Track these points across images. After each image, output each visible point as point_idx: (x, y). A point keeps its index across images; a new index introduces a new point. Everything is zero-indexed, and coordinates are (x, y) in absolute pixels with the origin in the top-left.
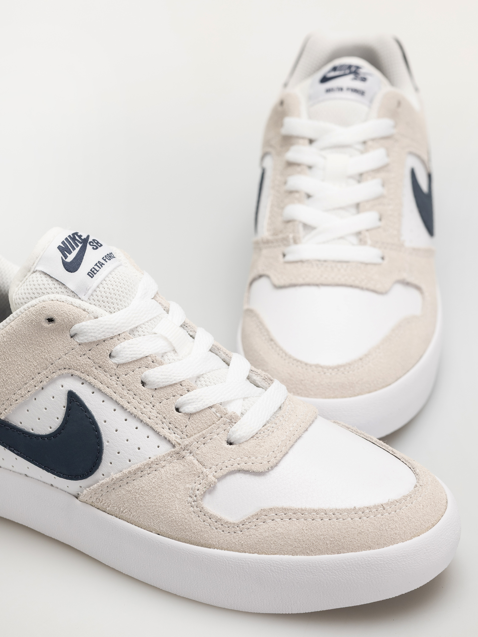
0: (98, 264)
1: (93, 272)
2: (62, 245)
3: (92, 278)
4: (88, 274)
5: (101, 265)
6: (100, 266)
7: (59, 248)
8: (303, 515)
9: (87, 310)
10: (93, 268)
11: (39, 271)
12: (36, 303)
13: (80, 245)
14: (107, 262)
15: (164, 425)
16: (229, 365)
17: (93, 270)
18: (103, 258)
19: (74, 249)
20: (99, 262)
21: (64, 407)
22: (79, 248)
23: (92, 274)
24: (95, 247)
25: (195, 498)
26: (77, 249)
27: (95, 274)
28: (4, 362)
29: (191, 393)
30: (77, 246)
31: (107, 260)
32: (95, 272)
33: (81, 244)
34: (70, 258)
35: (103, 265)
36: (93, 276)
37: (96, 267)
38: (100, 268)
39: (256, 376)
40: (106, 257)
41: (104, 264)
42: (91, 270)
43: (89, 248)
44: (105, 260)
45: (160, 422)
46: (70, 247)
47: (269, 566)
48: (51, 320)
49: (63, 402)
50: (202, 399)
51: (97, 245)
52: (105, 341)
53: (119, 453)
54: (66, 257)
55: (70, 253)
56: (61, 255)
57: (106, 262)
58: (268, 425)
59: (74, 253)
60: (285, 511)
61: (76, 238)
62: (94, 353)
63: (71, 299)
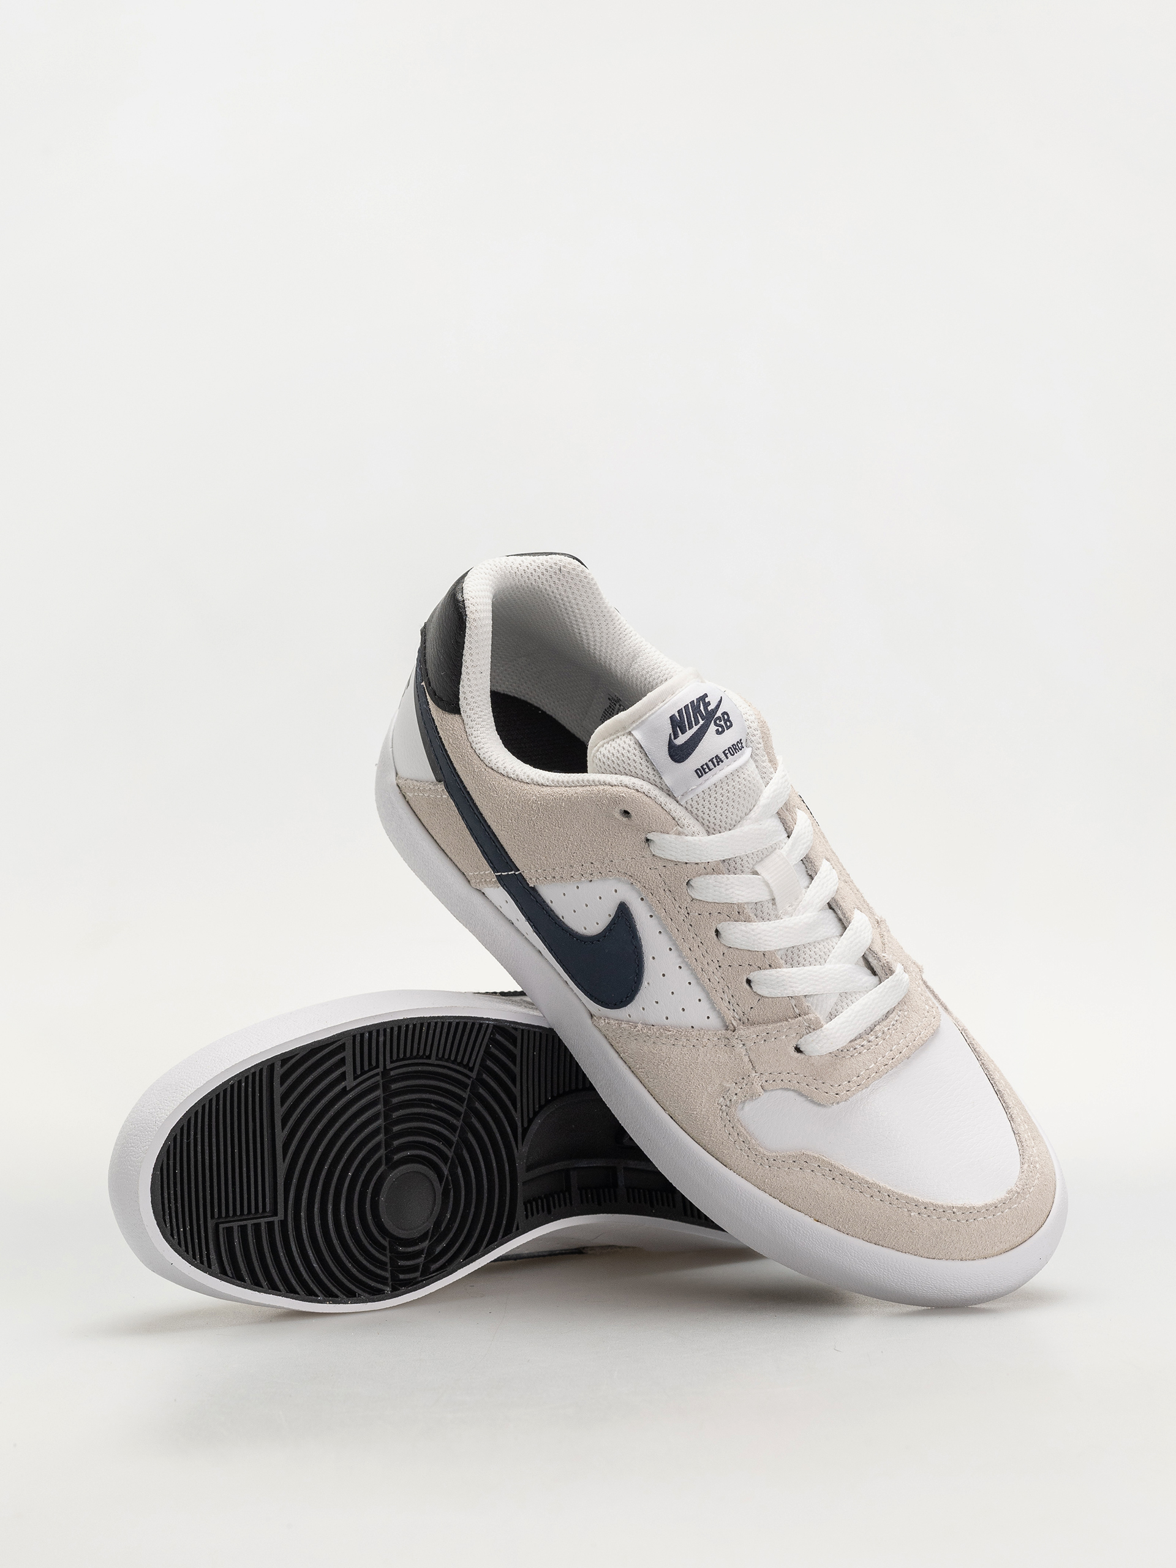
0: (715, 760)
1: (704, 770)
2: (677, 715)
3: (700, 777)
4: (696, 771)
5: (718, 762)
6: (716, 763)
7: (672, 718)
8: (851, 1182)
9: (676, 820)
10: (706, 764)
11: (635, 738)
12: (616, 784)
13: (701, 722)
14: (727, 758)
15: (725, 997)
16: (845, 928)
17: (705, 767)
18: (724, 752)
19: (691, 727)
20: (717, 757)
21: (610, 915)
22: (698, 726)
23: (701, 772)
24: (720, 729)
25: (728, 1103)
26: (695, 728)
27: (706, 773)
28: (554, 827)
29: (773, 971)
30: (697, 723)
31: (729, 755)
32: (707, 770)
33: (703, 720)
34: (682, 739)
35: (720, 763)
36: (702, 775)
37: (710, 764)
38: (715, 766)
39: (874, 958)
40: (729, 750)
41: (722, 762)
42: (702, 767)
43: (713, 728)
44: (726, 755)
45: (721, 991)
46: (686, 724)
47: (788, 1222)
48: (626, 813)
49: (610, 910)
50: (784, 985)
51: (725, 723)
52: (688, 865)
53: (657, 1002)
54: (676, 736)
55: (684, 731)
56: (671, 731)
58: (858, 1041)
59: (690, 733)
60: (832, 1168)
61: (700, 708)
62: (668, 873)
63: (663, 798)
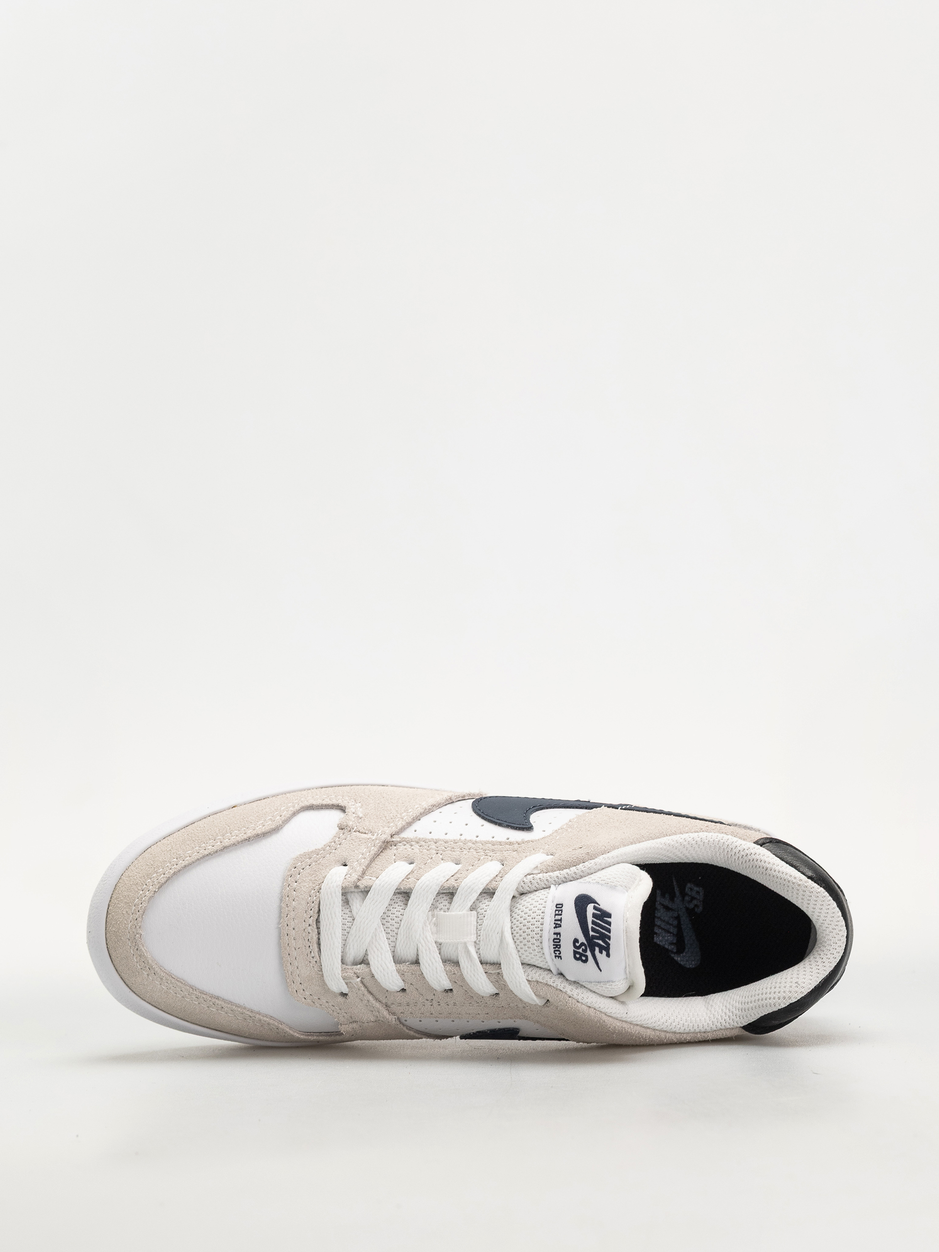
0: (559, 922)
1: (559, 911)
2: (609, 920)
3: (557, 904)
4: (562, 905)
6: (556, 922)
7: (610, 915)
10: (561, 915)
13: (591, 933)
14: (554, 934)
17: (560, 913)
18: (560, 934)
19: (593, 922)
20: (560, 926)
23: (559, 907)
24: (577, 945)
26: (590, 925)
27: (556, 910)
30: (593, 930)
31: (556, 936)
32: (557, 912)
33: (592, 935)
35: (555, 925)
36: (557, 907)
37: (560, 918)
38: (555, 920)
40: (559, 939)
41: (554, 928)
42: (562, 911)
44: (557, 934)
46: (598, 921)
54: (595, 908)
55: (594, 915)
56: (602, 907)
57: (556, 932)
61: (602, 941)
